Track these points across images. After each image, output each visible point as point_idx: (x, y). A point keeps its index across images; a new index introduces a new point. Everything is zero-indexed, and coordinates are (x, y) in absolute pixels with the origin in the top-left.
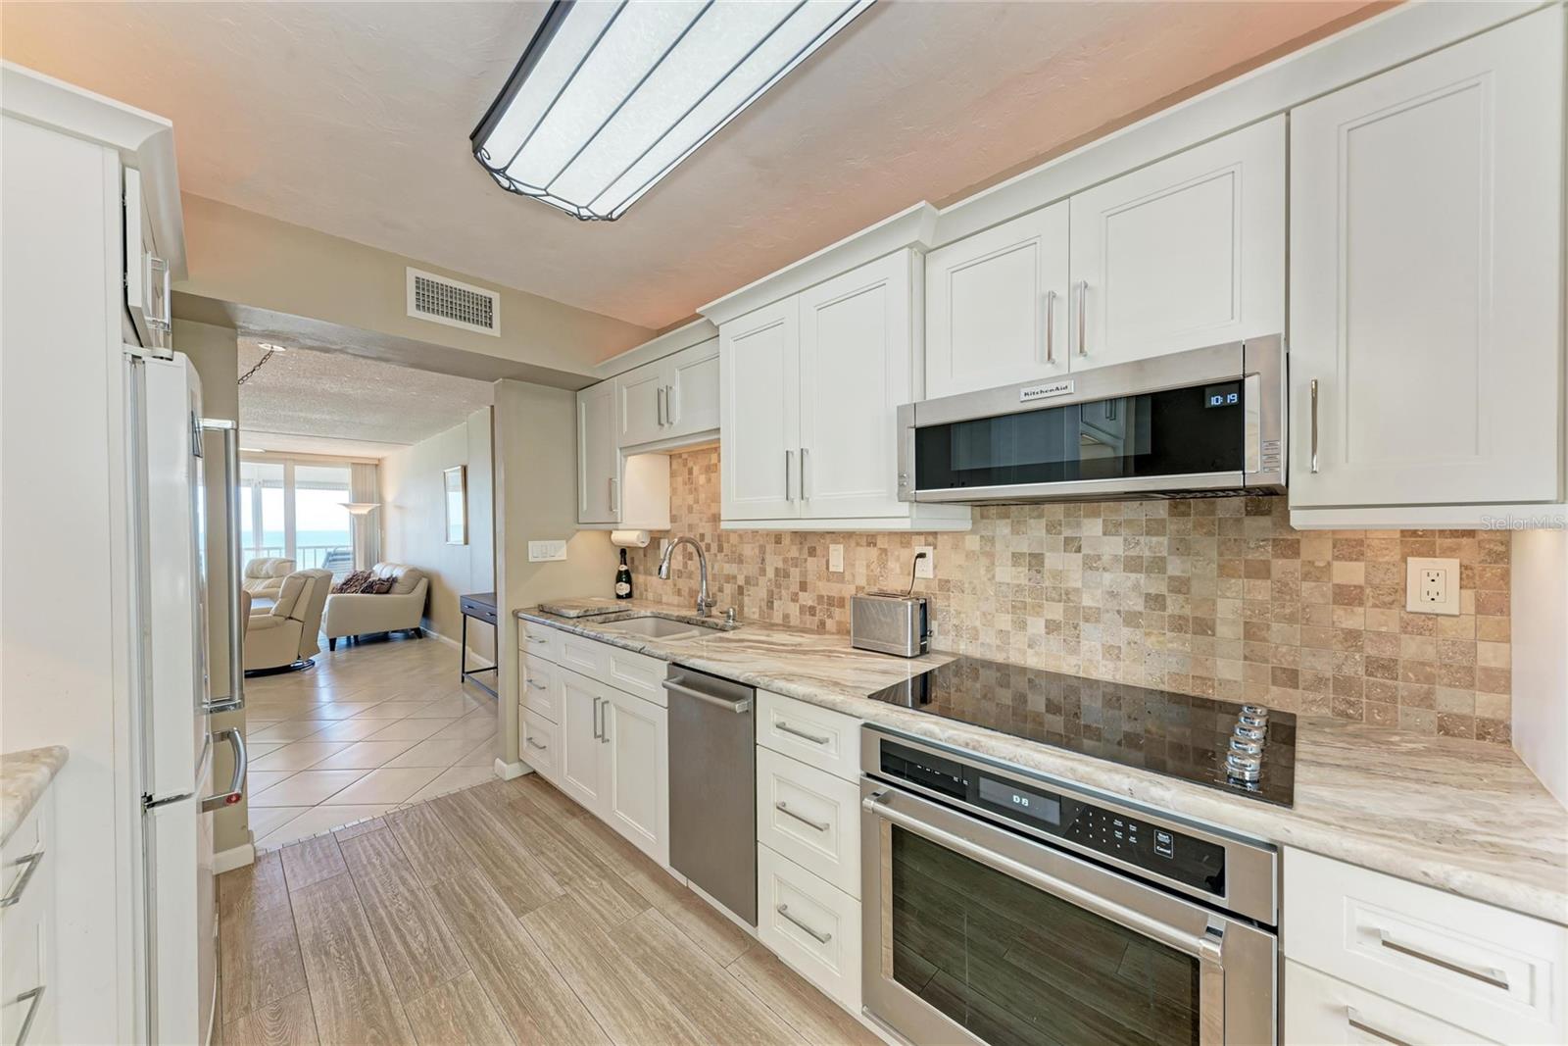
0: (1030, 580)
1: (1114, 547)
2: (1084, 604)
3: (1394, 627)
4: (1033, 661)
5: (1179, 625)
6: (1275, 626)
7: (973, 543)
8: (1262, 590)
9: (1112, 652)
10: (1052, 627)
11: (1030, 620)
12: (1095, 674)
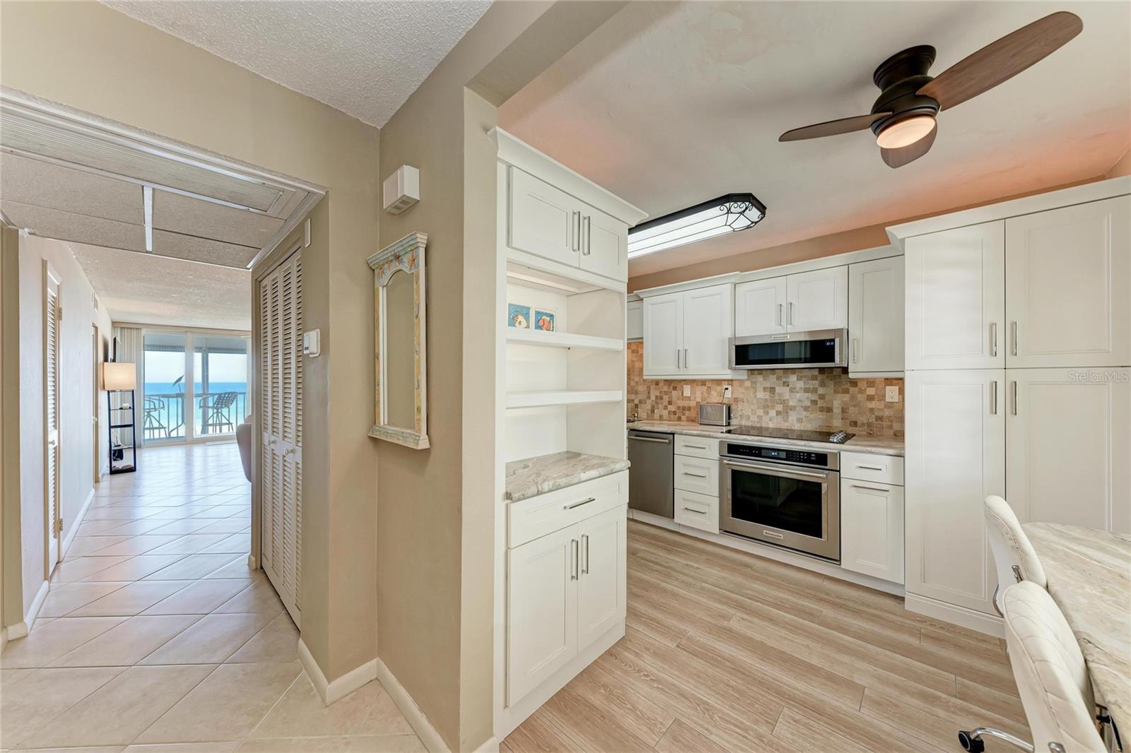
0: (770, 396)
1: (800, 384)
2: (790, 404)
3: (882, 407)
4: (771, 425)
5: (822, 410)
6: (850, 408)
7: (748, 384)
8: (846, 397)
9: (800, 420)
10: (778, 413)
11: (770, 411)
12: (794, 428)
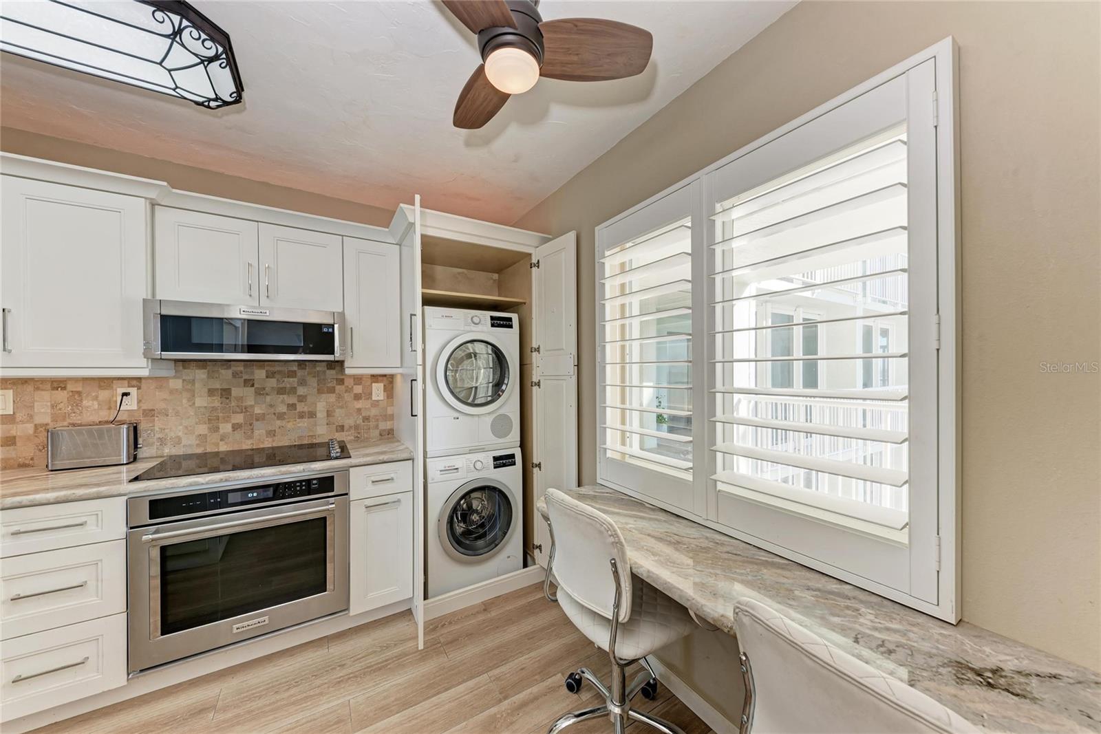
0: (221, 403)
1: (272, 383)
2: (256, 412)
4: (223, 448)
5: (302, 415)
6: (337, 410)
7: (176, 384)
8: (332, 398)
9: (271, 433)
10: (236, 427)
11: (221, 426)
12: (262, 446)
